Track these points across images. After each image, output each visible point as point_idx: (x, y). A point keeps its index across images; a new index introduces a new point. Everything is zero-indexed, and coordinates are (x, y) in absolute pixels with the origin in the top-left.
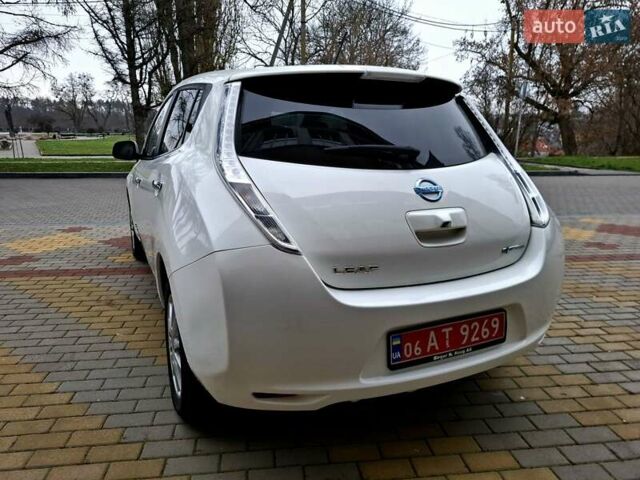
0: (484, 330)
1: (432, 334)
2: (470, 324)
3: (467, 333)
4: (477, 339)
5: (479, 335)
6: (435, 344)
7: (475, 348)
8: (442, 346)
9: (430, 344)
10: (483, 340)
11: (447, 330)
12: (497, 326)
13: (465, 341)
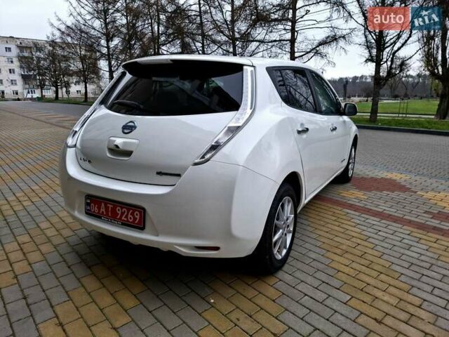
0: (130, 216)
1: (103, 205)
2: (122, 208)
3: (120, 212)
4: (126, 219)
5: (126, 217)
6: (104, 210)
7: (123, 224)
8: (107, 214)
9: (102, 210)
10: (128, 221)
11: (110, 206)
12: (138, 217)
13: (118, 217)
